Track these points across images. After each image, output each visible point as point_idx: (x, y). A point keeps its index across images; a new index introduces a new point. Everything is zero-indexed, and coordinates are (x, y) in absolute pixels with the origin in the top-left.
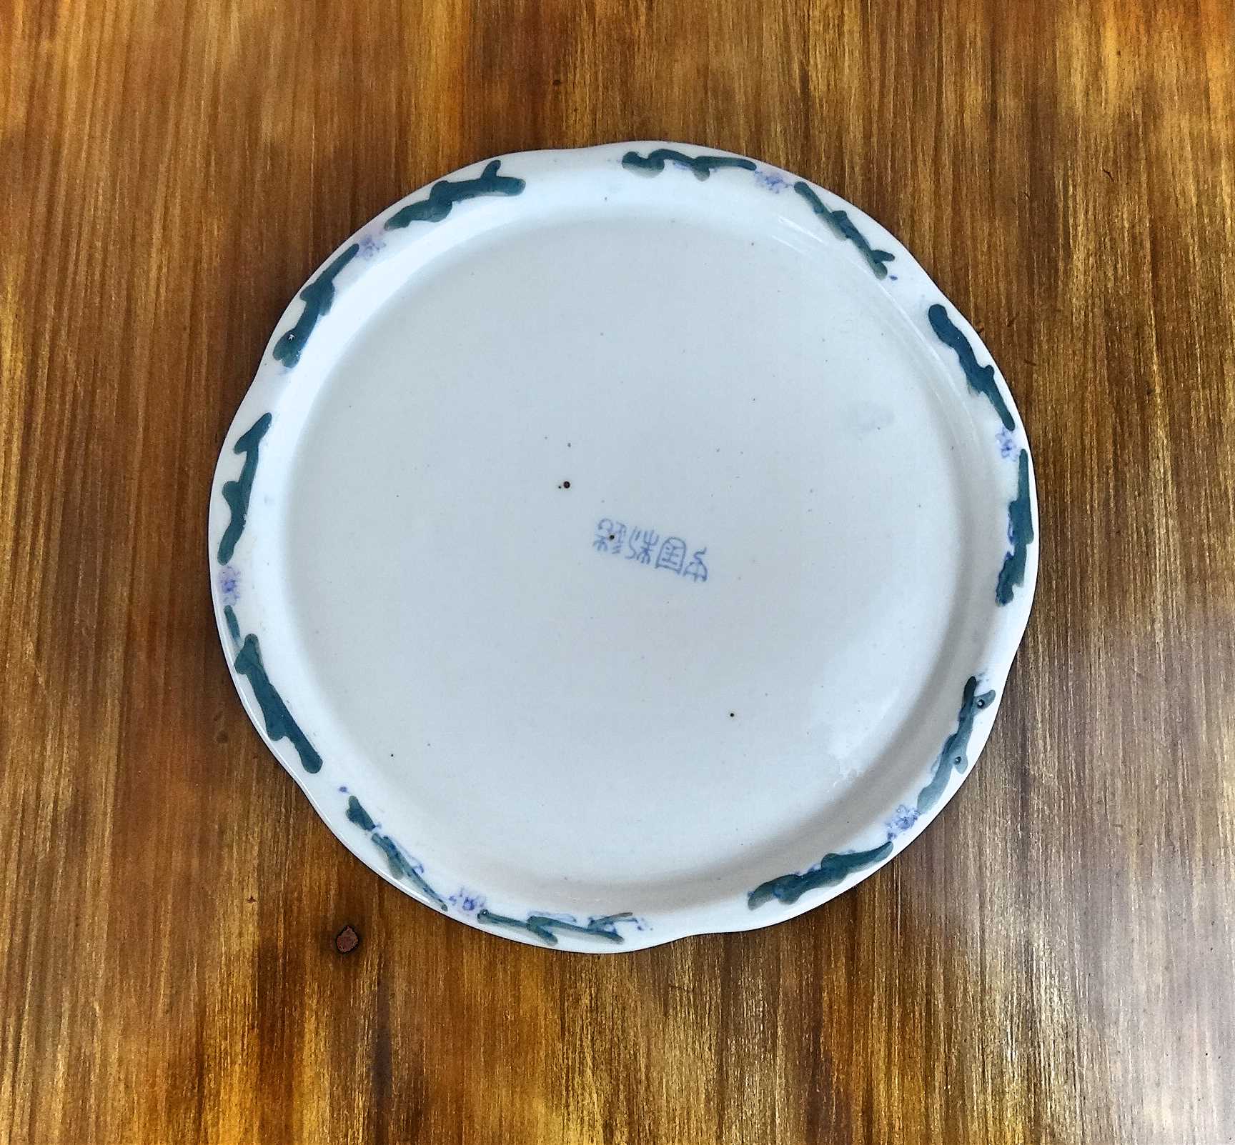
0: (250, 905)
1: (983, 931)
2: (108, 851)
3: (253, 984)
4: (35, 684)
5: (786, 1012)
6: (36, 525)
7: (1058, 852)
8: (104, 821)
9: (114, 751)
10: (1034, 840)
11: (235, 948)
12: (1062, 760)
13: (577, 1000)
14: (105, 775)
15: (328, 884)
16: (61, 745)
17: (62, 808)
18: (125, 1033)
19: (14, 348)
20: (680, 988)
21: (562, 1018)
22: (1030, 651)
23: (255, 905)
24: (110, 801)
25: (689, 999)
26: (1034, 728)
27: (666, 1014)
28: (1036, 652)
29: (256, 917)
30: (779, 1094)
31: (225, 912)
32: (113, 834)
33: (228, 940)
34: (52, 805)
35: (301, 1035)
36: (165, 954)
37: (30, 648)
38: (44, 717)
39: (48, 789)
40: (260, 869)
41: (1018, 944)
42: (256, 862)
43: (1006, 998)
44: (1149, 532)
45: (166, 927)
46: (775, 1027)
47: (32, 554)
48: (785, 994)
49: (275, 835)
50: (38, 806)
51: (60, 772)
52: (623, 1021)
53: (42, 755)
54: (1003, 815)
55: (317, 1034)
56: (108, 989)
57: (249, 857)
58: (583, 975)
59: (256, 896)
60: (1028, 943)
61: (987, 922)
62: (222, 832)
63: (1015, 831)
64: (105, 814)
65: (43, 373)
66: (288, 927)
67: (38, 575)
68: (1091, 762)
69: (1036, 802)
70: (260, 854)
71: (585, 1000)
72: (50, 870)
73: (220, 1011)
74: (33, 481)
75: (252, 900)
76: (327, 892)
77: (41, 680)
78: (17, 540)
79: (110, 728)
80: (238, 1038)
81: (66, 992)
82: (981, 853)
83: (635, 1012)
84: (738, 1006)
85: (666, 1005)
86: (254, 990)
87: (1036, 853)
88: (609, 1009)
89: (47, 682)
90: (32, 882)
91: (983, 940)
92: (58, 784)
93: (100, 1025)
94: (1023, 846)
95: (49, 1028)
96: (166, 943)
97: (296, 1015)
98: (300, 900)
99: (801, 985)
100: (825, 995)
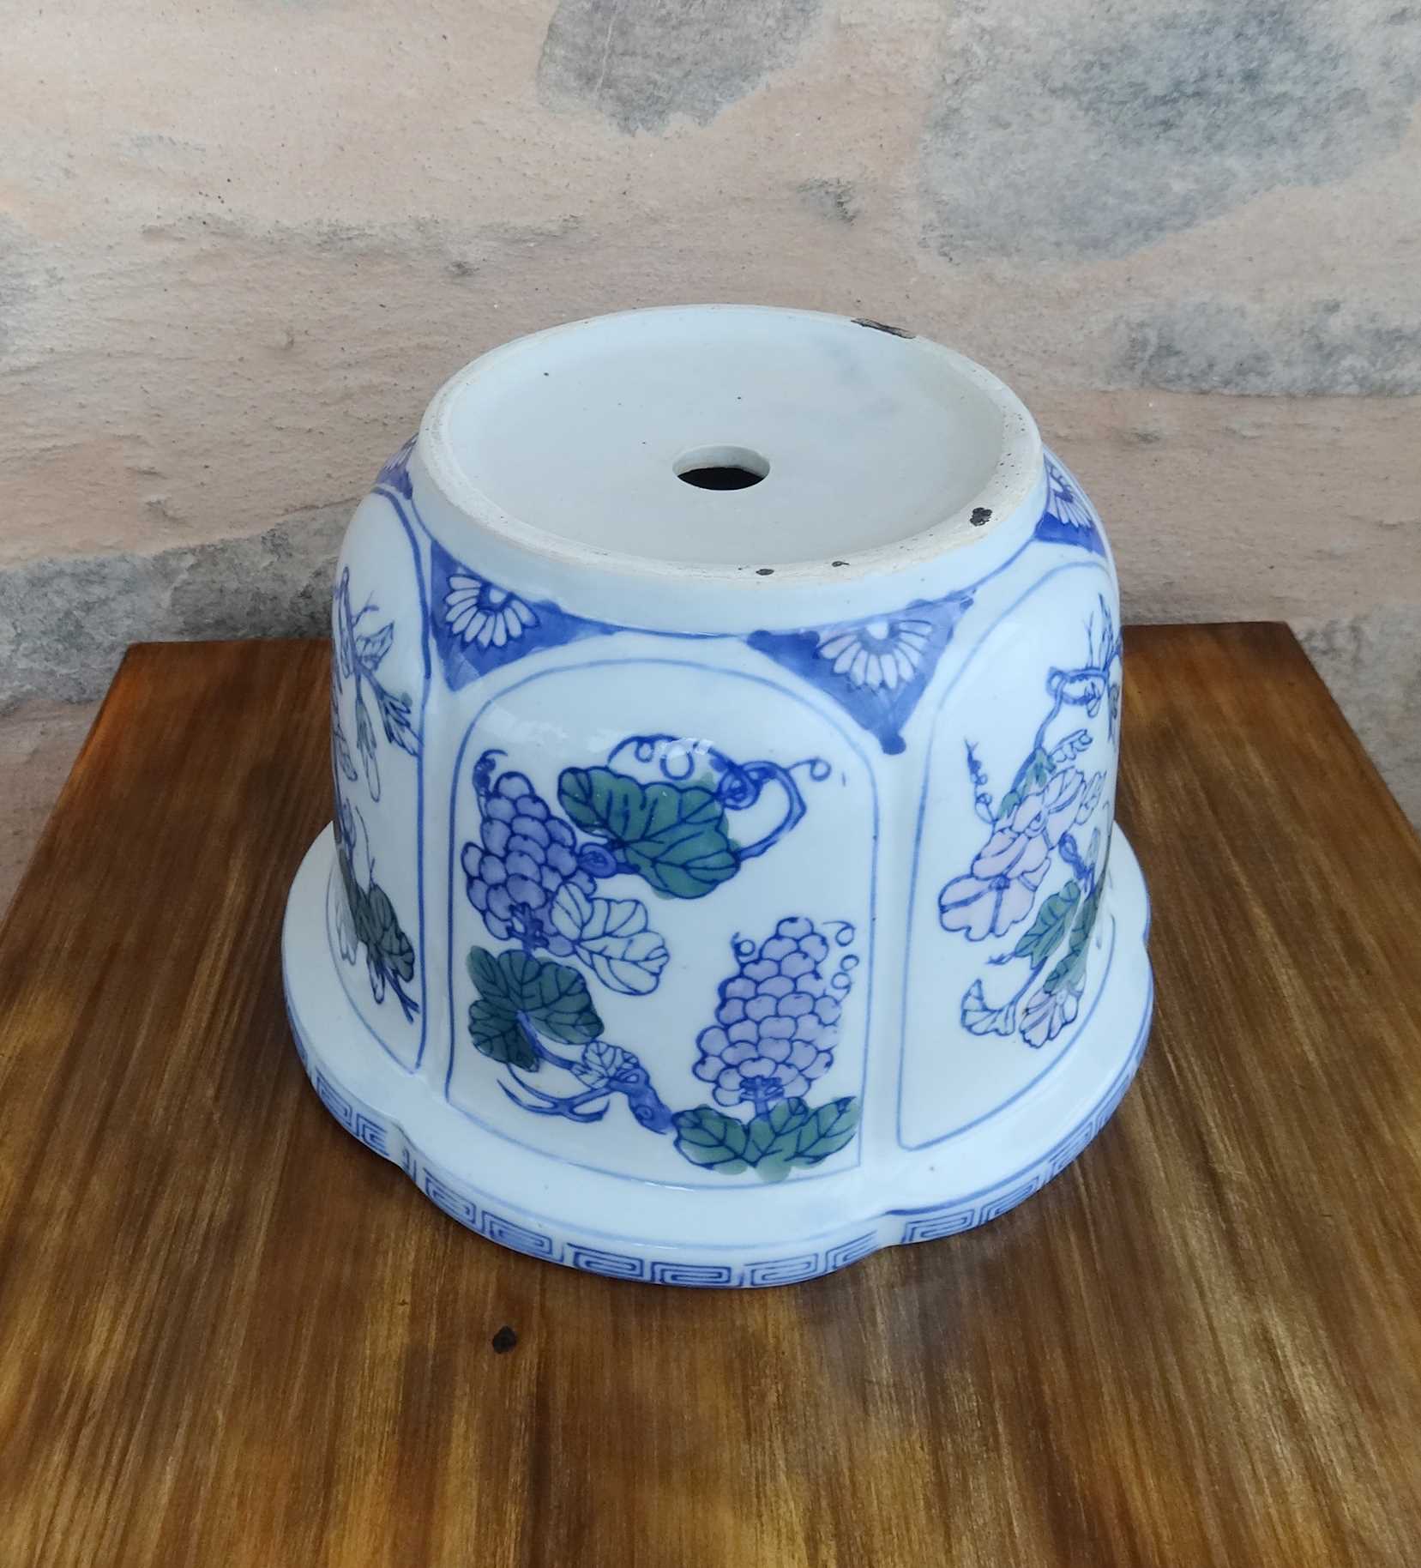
0: (401, 1309)
1: (1208, 1316)
2: (257, 1261)
3: (397, 1387)
4: (209, 1120)
5: (1003, 1407)
6: (233, 1003)
7: (1270, 1241)
8: (259, 1232)
9: (278, 1173)
10: (1240, 1230)
11: (381, 1351)
12: (1248, 1158)
13: (762, 1397)
14: (265, 1195)
15: (486, 1286)
16: (225, 1171)
17: (216, 1224)
18: (248, 1443)
19: (238, 885)
20: (878, 1383)
21: (747, 1415)
22: (1186, 1070)
23: (407, 1308)
24: (267, 1216)
25: (890, 1394)
26: (1209, 1132)
27: (866, 1411)
28: (1192, 1072)
29: (407, 1320)
30: (1013, 1500)
31: (374, 1315)
32: (265, 1244)
33: (373, 1343)
34: (207, 1220)
35: (448, 1441)
36: (304, 1358)
37: (210, 1092)
38: (214, 1145)
39: (206, 1206)
40: (415, 1274)
41: (1254, 1332)
42: (411, 1268)
43: (1257, 1388)
44: (1273, 979)
45: (308, 1332)
46: (994, 1422)
47: (226, 1022)
48: (1000, 1387)
49: (433, 1242)
50: (192, 1222)
51: (220, 1193)
52: (817, 1421)
53: (205, 1178)
54: (1200, 1209)
55: (466, 1439)
56: (236, 1397)
57: (404, 1262)
58: (767, 1372)
59: (408, 1300)
60: (1265, 1331)
61: (1212, 1310)
62: (378, 1241)
63: (1217, 1224)
64: (259, 1228)
65: (260, 899)
66: (441, 1328)
67: (228, 1036)
68: (1278, 1160)
69: (1232, 1197)
70: (417, 1260)
71: (772, 1398)
72: (193, 1282)
73: (359, 1417)
74: (237, 970)
75: (404, 1303)
76: (486, 1293)
77: (216, 1117)
78: (214, 1013)
79: (277, 1154)
80: (376, 1447)
81: (189, 1400)
82: (1186, 1244)
83: (830, 1407)
84: (947, 1400)
85: (865, 1401)
86: (397, 1393)
87: (1246, 1242)
88: (800, 1406)
89: (221, 1119)
90: (173, 1293)
91: (1212, 1329)
92: (216, 1203)
93: (220, 1433)
94: (1231, 1238)
95: (162, 1441)
96: (306, 1347)
97: (443, 1418)
98: (455, 1301)
99: (1016, 1379)
100: (1046, 1388)
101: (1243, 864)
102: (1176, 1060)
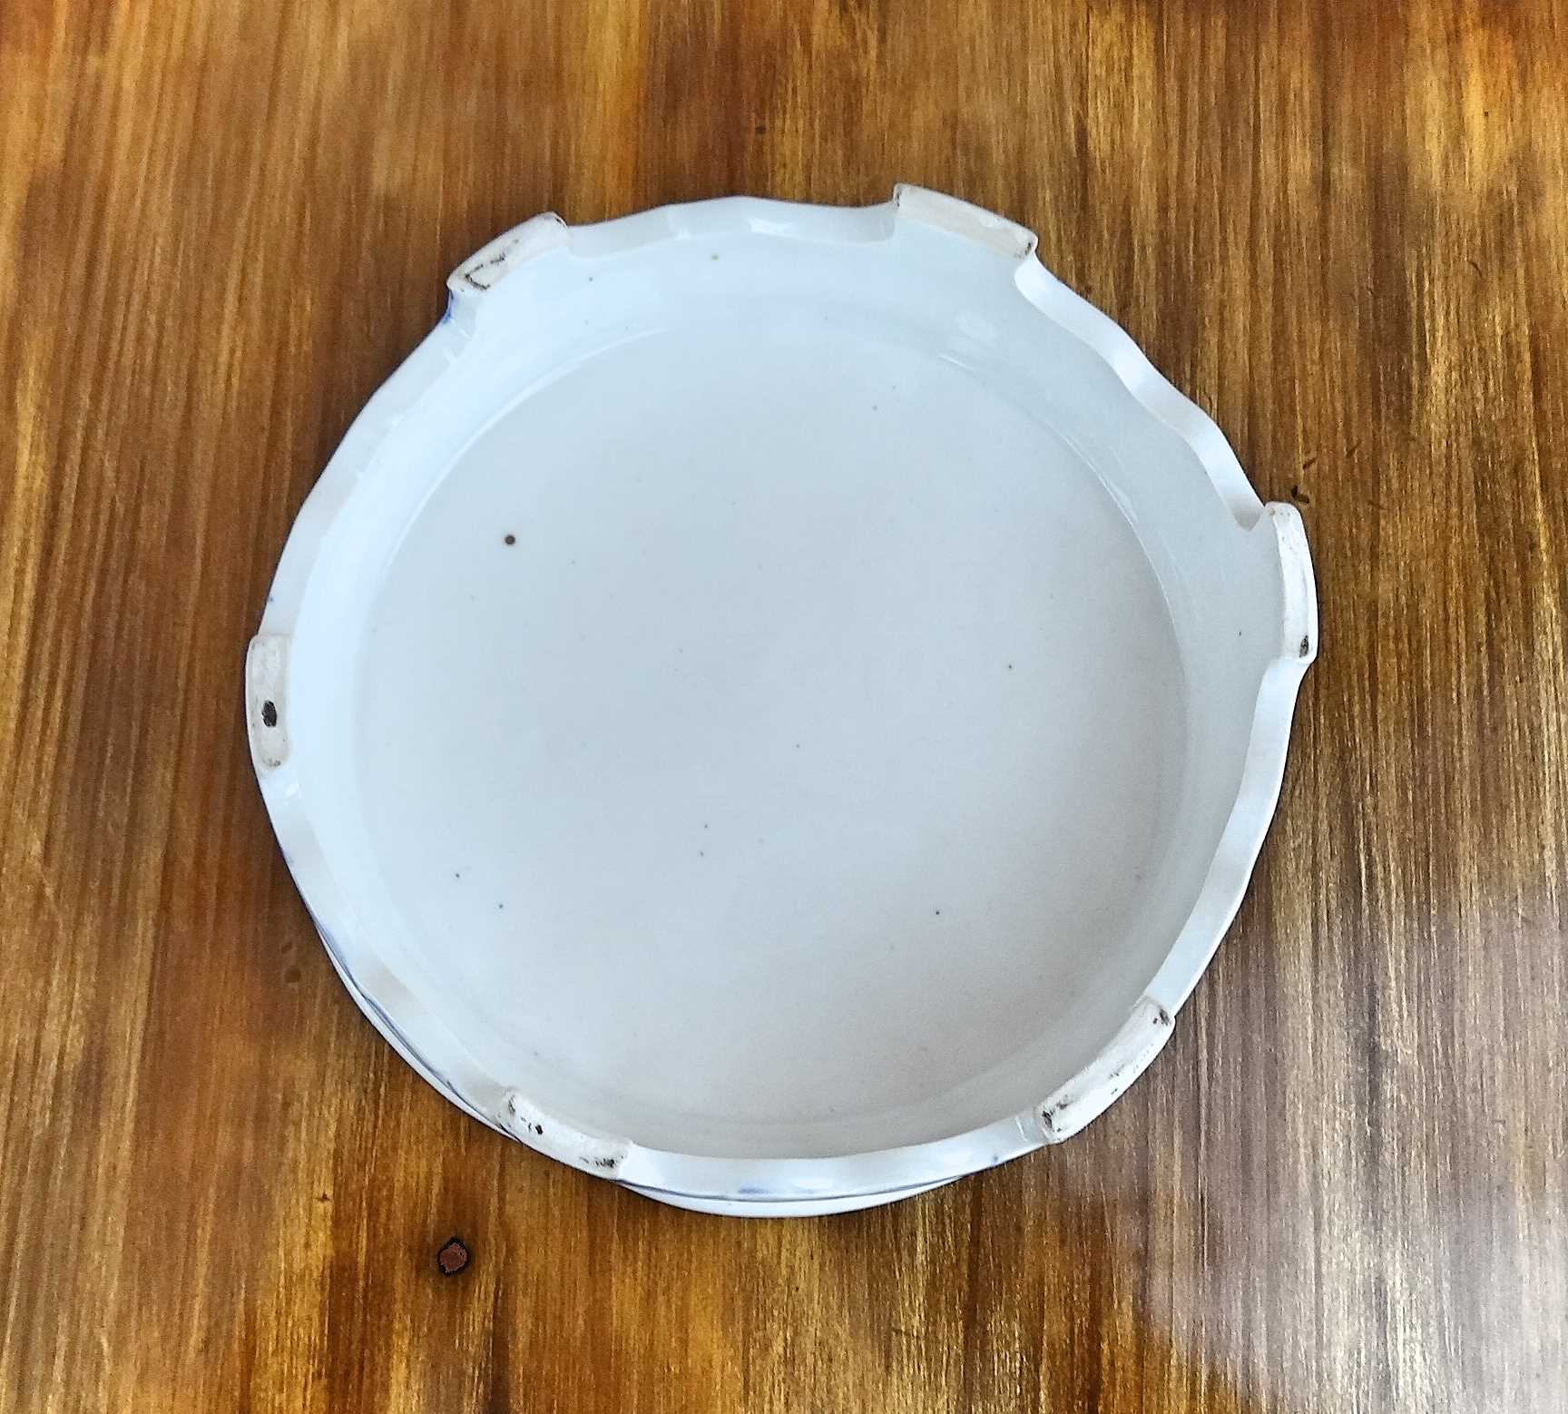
0: (320, 1206)
1: (1318, 1262)
2: (129, 1126)
3: (322, 1315)
4: (40, 896)
5: (1051, 1370)
6: (52, 683)
7: (1419, 1156)
8: (127, 1083)
9: (144, 990)
10: (1387, 1139)
11: (298, 1266)
12: (1424, 1030)
13: (766, 1347)
14: (129, 1022)
15: (430, 1174)
16: (71, 980)
17: (69, 1066)
18: (142, 1379)
19: (34, 447)
20: (907, 1334)
21: (746, 1371)
22: (1380, 883)
23: (329, 1206)
24: (136, 1056)
25: (919, 1348)
26: (1385, 987)
27: (888, 1367)
28: (1387, 886)
29: (329, 1223)
31: (287, 1214)
32: (138, 1103)
33: (288, 1253)
34: (55, 1061)
35: (386, 1388)
36: (202, 1270)
37: (37, 848)
38: (51, 940)
39: (51, 1038)
40: (337, 1155)
41: (1366, 1282)
42: (332, 1146)
43: (1351, 1355)
44: (1535, 730)
45: (204, 1233)
46: (1037, 1390)
47: (46, 721)
48: (1051, 1344)
49: (360, 1109)
50: (36, 1063)
51: (69, 1017)
52: (829, 1380)
53: (46, 992)
54: (1346, 1104)
55: (408, 1387)
56: (121, 1319)
57: (322, 1139)
58: (776, 1313)
59: (329, 1193)
60: (1381, 1280)
61: (1324, 1251)
62: (286, 1105)
63: (1360, 1128)
64: (128, 1076)
65: (70, 482)
66: (372, 1236)
67: (51, 749)
68: (1462, 1034)
69: (1389, 1088)
70: (338, 1135)
71: (778, 1347)
72: (49, 1147)
73: (275, 1353)
74: (50, 625)
75: (325, 1198)
76: (428, 1190)
77: (49, 891)
78: (25, 703)
79: (140, 956)
80: (299, 1391)
81: (63, 1320)
82: (1315, 1155)
83: (845, 1364)
84: (986, 1358)
85: (888, 1356)
86: (322, 1324)
87: (1389, 1157)
88: (810, 1360)
89: (57, 894)
90: (24, 1168)
91: (1318, 1275)
92: (65, 1033)
93: (108, 1367)
94: (1372, 1149)
95: (38, 1370)
96: (203, 1254)
97: (379, 1359)
98: (390, 1199)
99: (1072, 1332)
100: (1105, 1346)
101: (1550, 509)
102: (1369, 866)
